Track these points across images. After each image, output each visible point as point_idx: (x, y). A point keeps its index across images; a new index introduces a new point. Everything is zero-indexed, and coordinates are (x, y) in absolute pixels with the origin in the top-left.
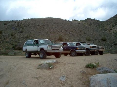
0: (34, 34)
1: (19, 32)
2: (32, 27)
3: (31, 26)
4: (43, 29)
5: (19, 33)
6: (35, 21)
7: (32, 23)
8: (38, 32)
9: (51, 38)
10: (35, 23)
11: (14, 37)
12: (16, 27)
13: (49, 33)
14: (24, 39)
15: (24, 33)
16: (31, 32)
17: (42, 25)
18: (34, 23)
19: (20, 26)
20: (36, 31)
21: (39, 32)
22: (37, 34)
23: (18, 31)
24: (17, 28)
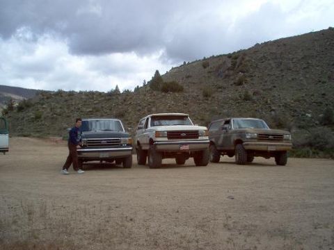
0: (275, 87)
1: (235, 83)
2: (273, 65)
3: (270, 62)
4: (304, 68)
5: (234, 85)
6: (285, 45)
7: (275, 53)
8: (290, 79)
9: (324, 94)
10: (282, 53)
11: (210, 99)
12: (228, 69)
13: (323, 80)
14: (237, 104)
15: (246, 86)
16: (266, 82)
17: (305, 56)
18: (280, 52)
19: (238, 66)
20: (283, 76)
21: (293, 79)
22: (284, 87)
23: (232, 82)
24: (231, 72)
